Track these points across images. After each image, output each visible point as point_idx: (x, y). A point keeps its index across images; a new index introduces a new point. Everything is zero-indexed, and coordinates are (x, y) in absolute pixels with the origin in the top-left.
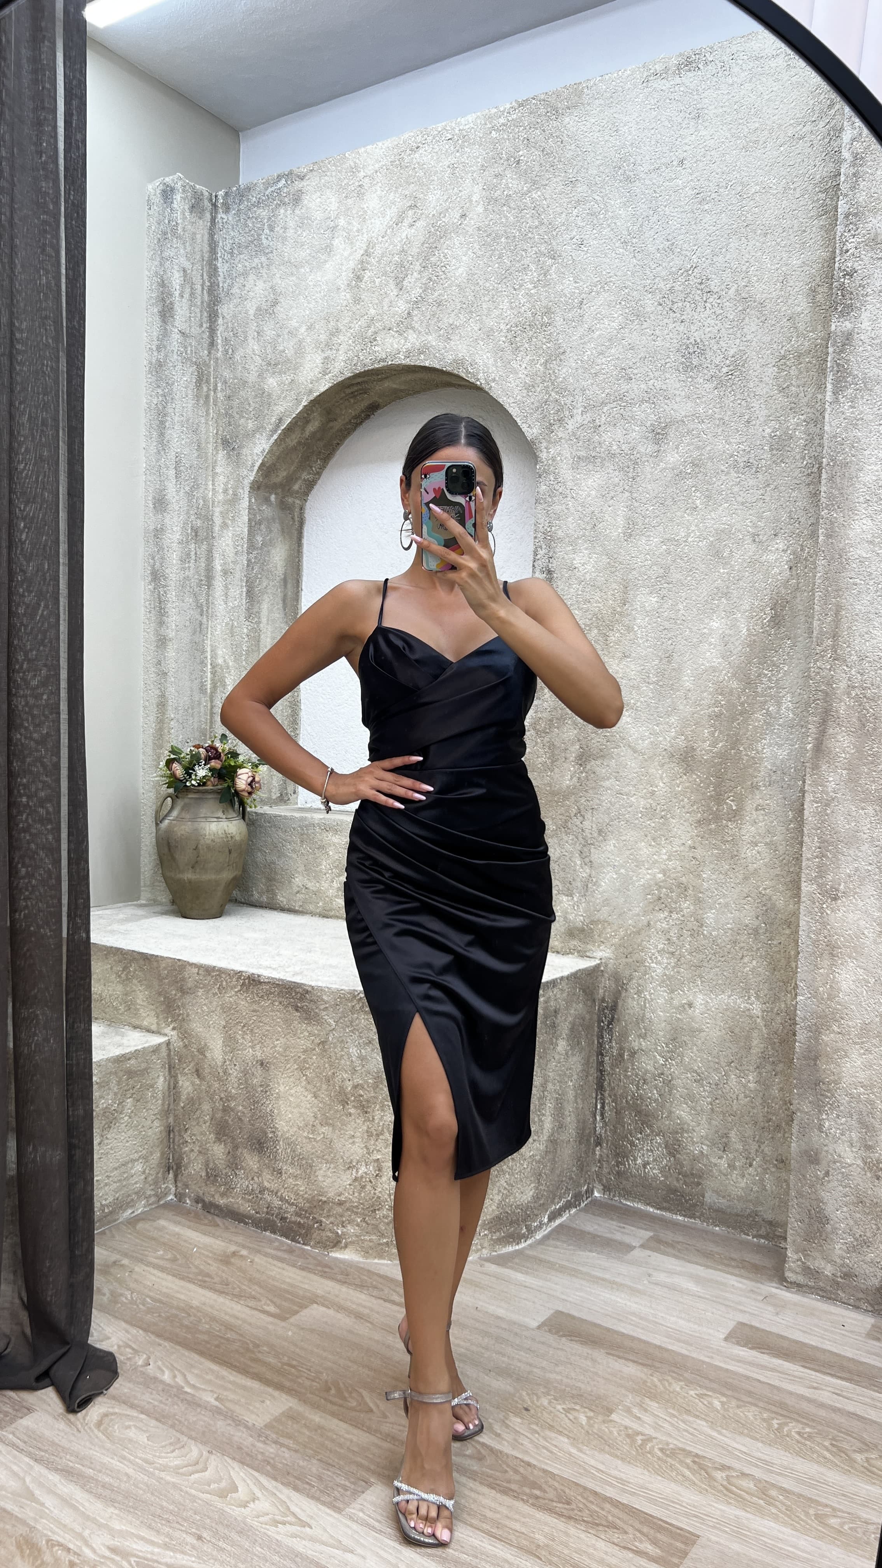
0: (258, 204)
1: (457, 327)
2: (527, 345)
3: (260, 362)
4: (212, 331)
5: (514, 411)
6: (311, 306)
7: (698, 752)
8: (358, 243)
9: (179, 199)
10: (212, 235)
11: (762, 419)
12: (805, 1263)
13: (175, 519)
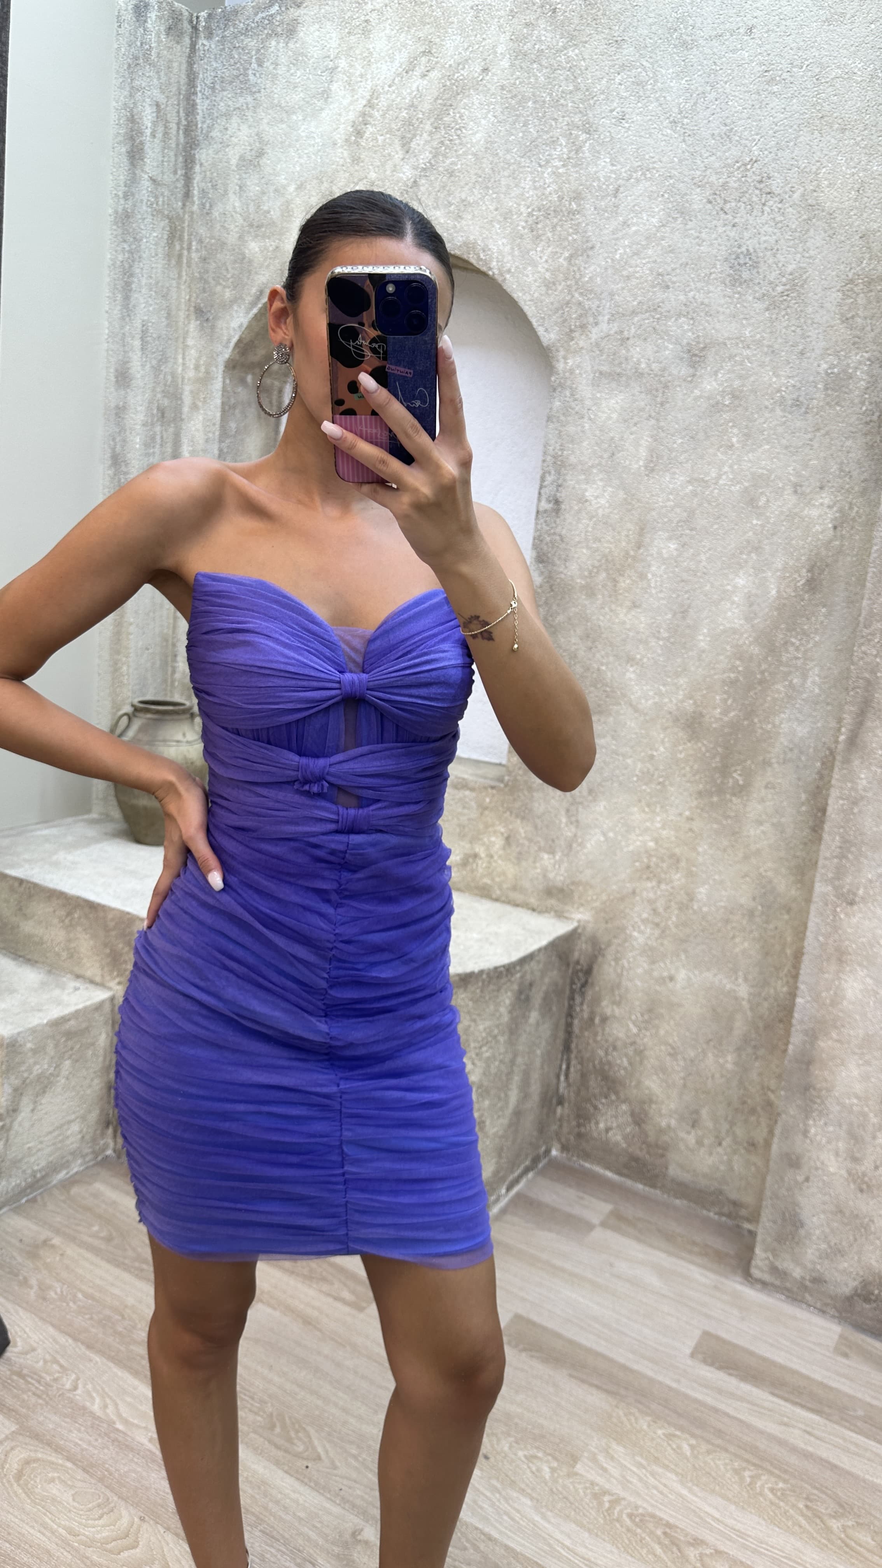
0: (246, 32)
1: (470, 204)
2: (550, 235)
3: (241, 221)
4: (188, 179)
5: (529, 310)
6: (302, 161)
7: (707, 718)
8: (360, 90)
9: (154, 18)
10: (190, 64)
11: (818, 352)
12: (772, 1263)
13: (139, 398)
